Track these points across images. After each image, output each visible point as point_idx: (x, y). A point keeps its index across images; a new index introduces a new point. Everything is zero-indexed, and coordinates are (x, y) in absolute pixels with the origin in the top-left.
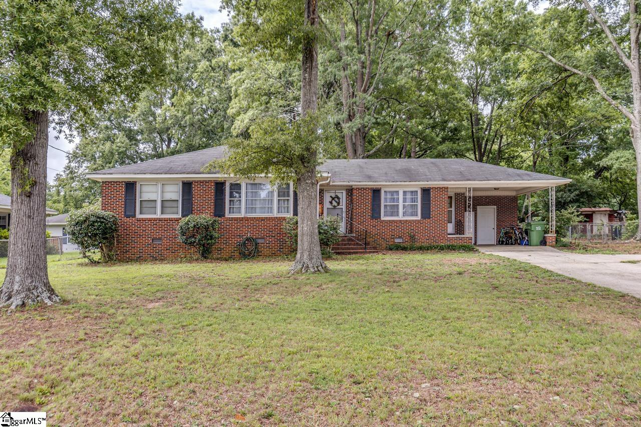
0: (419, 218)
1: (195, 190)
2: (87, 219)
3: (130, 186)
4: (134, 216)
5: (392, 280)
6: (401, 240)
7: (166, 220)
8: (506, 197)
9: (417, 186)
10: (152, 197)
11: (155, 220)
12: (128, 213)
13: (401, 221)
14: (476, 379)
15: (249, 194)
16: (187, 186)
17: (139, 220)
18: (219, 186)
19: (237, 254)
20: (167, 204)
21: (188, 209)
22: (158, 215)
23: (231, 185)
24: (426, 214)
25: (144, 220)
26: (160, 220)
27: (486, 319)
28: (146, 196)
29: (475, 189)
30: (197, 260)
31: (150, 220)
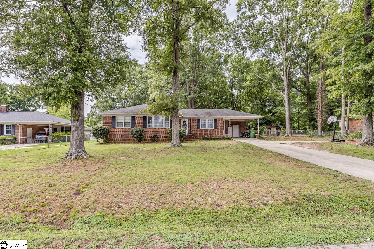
0: (213, 129)
1: (136, 118)
2: (98, 128)
3: (114, 118)
4: (115, 128)
5: (204, 149)
6: (207, 136)
7: (126, 129)
8: (242, 122)
9: (212, 118)
10: (121, 121)
11: (122, 129)
12: (113, 127)
13: (207, 130)
14: (232, 182)
15: (155, 120)
16: (133, 118)
17: (117, 129)
18: (145, 118)
19: (151, 140)
20: (126, 124)
21: (134, 125)
22: (123, 127)
23: (149, 117)
24: (216, 127)
25: (118, 129)
26: (124, 129)
27: (236, 162)
28: (119, 121)
29: (232, 119)
30: (137, 143)
31: (121, 129)
